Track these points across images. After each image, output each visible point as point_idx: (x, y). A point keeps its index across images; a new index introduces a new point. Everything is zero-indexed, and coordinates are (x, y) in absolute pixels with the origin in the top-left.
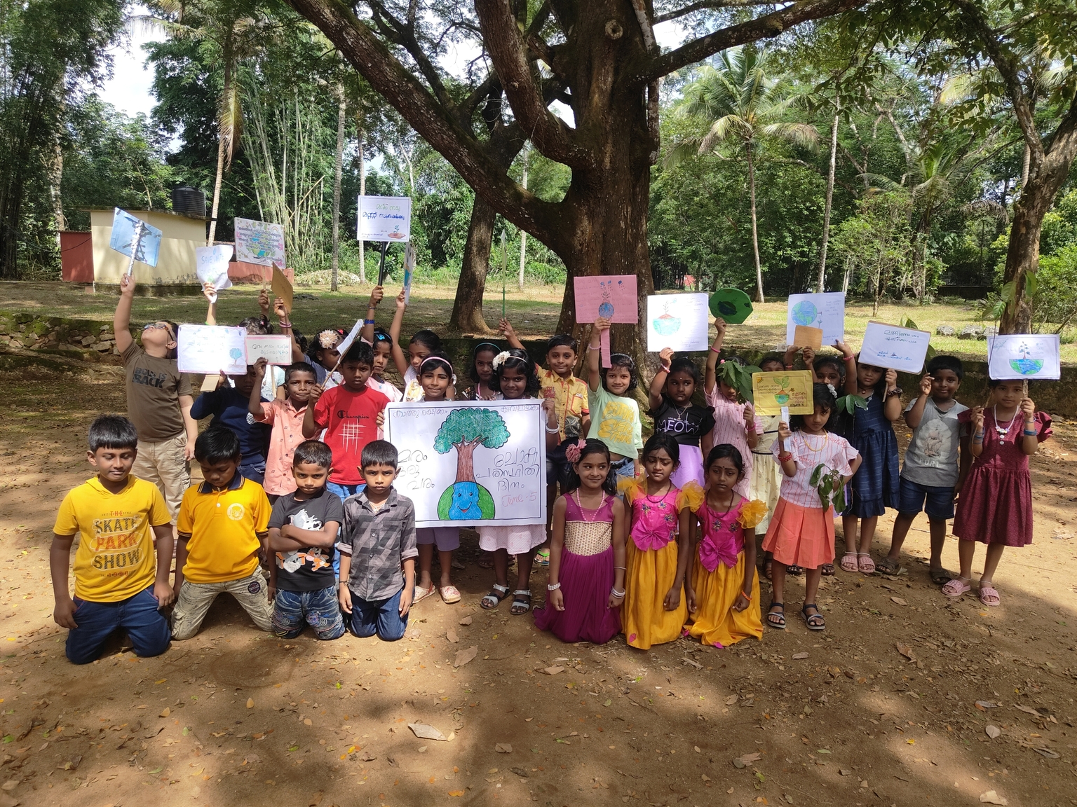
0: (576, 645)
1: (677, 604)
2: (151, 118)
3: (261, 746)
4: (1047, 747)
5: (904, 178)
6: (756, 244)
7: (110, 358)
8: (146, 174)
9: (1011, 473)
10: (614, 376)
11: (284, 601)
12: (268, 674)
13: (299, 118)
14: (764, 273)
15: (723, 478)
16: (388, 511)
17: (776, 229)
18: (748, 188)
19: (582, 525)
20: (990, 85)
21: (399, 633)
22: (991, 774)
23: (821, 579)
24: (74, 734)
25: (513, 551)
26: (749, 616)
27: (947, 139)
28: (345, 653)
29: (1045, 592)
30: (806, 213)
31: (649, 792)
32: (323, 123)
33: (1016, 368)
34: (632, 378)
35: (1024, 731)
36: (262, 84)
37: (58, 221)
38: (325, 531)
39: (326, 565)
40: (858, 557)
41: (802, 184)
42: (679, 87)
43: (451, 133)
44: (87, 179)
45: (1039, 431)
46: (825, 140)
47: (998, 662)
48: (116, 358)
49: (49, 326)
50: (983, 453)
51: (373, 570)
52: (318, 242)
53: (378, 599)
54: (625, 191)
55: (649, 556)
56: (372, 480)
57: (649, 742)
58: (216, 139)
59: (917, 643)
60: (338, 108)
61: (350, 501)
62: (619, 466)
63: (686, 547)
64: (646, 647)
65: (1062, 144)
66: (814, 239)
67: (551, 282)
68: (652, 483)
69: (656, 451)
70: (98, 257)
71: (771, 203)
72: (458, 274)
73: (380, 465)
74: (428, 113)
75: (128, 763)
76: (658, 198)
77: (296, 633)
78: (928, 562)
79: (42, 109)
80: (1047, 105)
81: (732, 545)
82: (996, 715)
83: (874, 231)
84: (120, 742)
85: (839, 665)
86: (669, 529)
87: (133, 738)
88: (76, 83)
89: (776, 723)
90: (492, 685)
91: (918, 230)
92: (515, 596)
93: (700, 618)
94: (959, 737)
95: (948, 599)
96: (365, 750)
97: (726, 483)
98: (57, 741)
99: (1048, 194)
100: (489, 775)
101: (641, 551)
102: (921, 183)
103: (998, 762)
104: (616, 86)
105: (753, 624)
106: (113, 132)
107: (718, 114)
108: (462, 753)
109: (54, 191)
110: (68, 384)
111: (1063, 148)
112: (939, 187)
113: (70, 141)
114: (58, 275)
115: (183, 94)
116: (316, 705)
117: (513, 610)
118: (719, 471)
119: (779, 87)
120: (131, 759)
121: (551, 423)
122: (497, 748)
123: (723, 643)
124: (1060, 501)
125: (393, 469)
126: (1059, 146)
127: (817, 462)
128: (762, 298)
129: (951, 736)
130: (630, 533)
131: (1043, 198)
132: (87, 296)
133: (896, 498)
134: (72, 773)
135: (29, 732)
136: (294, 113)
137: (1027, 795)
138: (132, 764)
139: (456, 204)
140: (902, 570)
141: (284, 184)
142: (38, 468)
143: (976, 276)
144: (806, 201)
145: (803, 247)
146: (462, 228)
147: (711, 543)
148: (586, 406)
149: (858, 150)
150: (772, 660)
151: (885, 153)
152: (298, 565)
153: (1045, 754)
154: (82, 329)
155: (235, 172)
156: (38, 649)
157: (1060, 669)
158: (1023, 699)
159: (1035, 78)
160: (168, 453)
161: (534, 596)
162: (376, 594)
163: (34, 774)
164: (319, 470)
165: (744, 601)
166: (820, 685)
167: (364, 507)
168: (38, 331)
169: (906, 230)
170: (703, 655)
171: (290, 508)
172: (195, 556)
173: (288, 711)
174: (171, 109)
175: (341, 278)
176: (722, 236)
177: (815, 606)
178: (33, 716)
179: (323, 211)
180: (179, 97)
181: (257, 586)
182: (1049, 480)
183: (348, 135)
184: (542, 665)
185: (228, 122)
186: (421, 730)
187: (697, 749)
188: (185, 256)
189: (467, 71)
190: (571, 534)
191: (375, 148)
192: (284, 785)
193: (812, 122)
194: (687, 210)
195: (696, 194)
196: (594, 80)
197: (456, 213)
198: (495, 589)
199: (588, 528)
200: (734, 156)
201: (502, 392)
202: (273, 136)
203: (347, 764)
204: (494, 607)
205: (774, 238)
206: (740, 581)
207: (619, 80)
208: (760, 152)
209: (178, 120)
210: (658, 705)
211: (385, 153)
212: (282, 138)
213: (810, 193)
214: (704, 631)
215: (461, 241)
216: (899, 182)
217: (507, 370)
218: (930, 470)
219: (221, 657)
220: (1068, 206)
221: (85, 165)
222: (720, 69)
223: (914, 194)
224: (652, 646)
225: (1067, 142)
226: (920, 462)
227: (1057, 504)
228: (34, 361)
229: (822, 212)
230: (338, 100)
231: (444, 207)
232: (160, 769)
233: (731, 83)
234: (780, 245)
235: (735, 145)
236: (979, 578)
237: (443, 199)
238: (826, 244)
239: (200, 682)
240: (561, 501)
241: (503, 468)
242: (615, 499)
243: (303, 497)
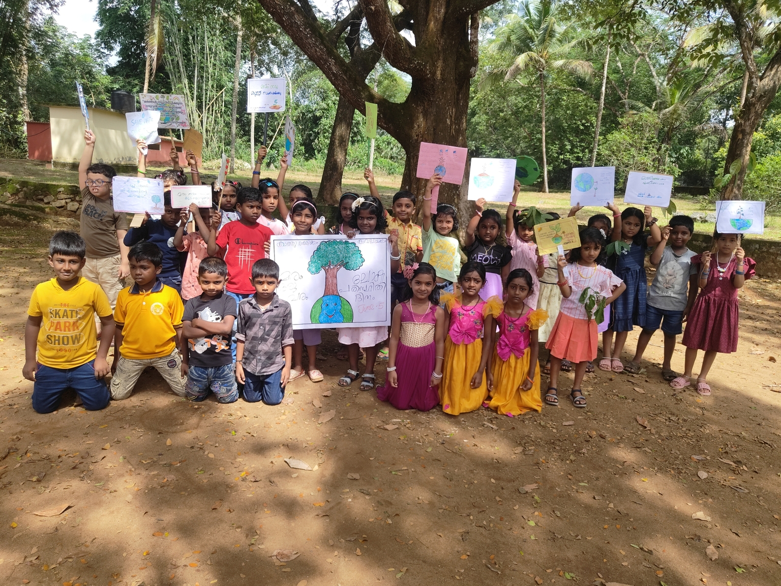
0: (407, 411)
1: (480, 383)
2: (95, 39)
3: (177, 469)
4: (740, 485)
5: (654, 104)
6: (544, 150)
7: (65, 212)
8: (91, 82)
9: (725, 300)
10: (441, 221)
11: (195, 373)
12: (182, 424)
13: (207, 43)
14: (549, 172)
15: (517, 293)
16: (272, 310)
17: (560, 139)
18: (540, 108)
19: (413, 324)
20: (723, 28)
21: (278, 400)
22: (700, 502)
23: (585, 376)
24: (39, 459)
25: (363, 345)
26: (532, 395)
27: (687, 76)
28: (238, 412)
29: (743, 388)
30: (582, 127)
31: (458, 507)
32: (225, 48)
33: (734, 225)
34: (454, 223)
35: (725, 475)
36: (179, 16)
37: (24, 115)
38: (224, 322)
39: (226, 348)
40: (612, 361)
41: (580, 106)
42: (492, 30)
43: (322, 47)
44: (47, 83)
45: (746, 271)
46: (598, 74)
47: (708, 431)
48: (69, 213)
49: (18, 187)
50: (707, 286)
51: (261, 353)
52: (220, 137)
53: (265, 374)
54: (451, 96)
55: (461, 349)
56: (260, 288)
57: (458, 475)
58: (144, 57)
59: (652, 418)
60: (236, 36)
61: (243, 303)
62: (443, 287)
63: (488, 343)
64: (456, 413)
65: (773, 72)
66: (587, 148)
67: (393, 173)
68: (467, 297)
69: (470, 273)
70: (55, 142)
71: (556, 120)
72: (323, 165)
73: (266, 277)
74: (305, 30)
75: (79, 479)
76: (474, 114)
77: (203, 398)
78: (662, 366)
79: (12, 27)
80: (761, 54)
81: (521, 342)
82: (705, 465)
83: (631, 142)
84: (74, 465)
85: (596, 430)
86: (476, 330)
87: (82, 463)
88: (37, 8)
89: (550, 465)
90: (346, 435)
91: (662, 143)
92: (363, 378)
93: (496, 395)
94: (679, 477)
95: (674, 390)
96: (253, 475)
97: (519, 296)
98: (27, 463)
99: (760, 110)
100: (343, 493)
101: (456, 345)
102: (666, 108)
103: (706, 494)
104: (447, 16)
105: (535, 400)
106: (66, 48)
107: (520, 51)
108: (323, 479)
109: (22, 91)
110: (34, 230)
111: (773, 76)
112: (679, 112)
113: (33, 54)
114: (25, 155)
115: (120, 21)
116: (217, 445)
117: (362, 387)
118: (515, 287)
119: (566, 32)
120: (82, 476)
121: (395, 253)
122: (349, 476)
123: (513, 413)
124: (755, 330)
125: (275, 280)
126: (770, 74)
127: (586, 286)
128: (547, 190)
129: (673, 477)
130: (448, 333)
131: (756, 112)
132: (47, 170)
133: (642, 319)
134: (38, 484)
135: (6, 456)
136: (203, 39)
137: (725, 515)
138: (82, 479)
139: (323, 113)
140: (642, 370)
141: (195, 93)
142: (11, 285)
143: (701, 180)
144: (582, 119)
145: (578, 153)
146: (328, 131)
147: (506, 340)
148: (421, 245)
149: (622, 82)
150: (548, 426)
151: (642, 85)
152: (205, 348)
153: (738, 490)
154: (44, 190)
155: (159, 83)
156: (13, 403)
157: (751, 437)
158: (724, 455)
159: (754, 32)
160: (106, 267)
161: (377, 379)
162: (264, 370)
163: (10, 483)
164: (218, 278)
165: (529, 383)
166: (582, 442)
167: (254, 308)
168: (11, 190)
169: (654, 142)
170: (498, 421)
171: (198, 306)
172: (129, 339)
173: (196, 448)
174: (110, 33)
175: (237, 165)
176: (519, 144)
177: (580, 391)
178: (9, 446)
179: (224, 115)
180: (116, 24)
181: (174, 363)
182: (748, 316)
183: (244, 58)
184: (382, 424)
185: (153, 42)
186: (294, 463)
187: (493, 480)
188: (120, 143)
189: (334, 9)
190: (405, 331)
191: (264, 68)
192: (194, 495)
193: (589, 60)
194: (495, 123)
195: (502, 111)
196: (431, 11)
197: (323, 119)
198: (349, 373)
199: (417, 327)
200: (531, 83)
201: (359, 229)
202: (187, 56)
203: (239, 484)
204: (348, 385)
205: (557, 146)
206: (526, 369)
207: (450, 11)
208: (550, 82)
209: (116, 41)
210: (465, 452)
211: (271, 72)
212: (194, 57)
213: (586, 113)
214: (500, 404)
215: (326, 140)
216: (651, 107)
217: (362, 211)
218: (667, 298)
219: (148, 412)
220: (771, 127)
221: (45, 73)
222: (523, 17)
223: (661, 117)
224: (461, 414)
225: (777, 71)
226: (660, 292)
227: (753, 332)
228: (7, 212)
229: (593, 128)
230: (236, 29)
231: (314, 114)
232: (101, 483)
233: (531, 28)
234: (562, 150)
235: (532, 75)
236: (696, 377)
237: (314, 109)
238: (596, 150)
239: (132, 428)
240: (399, 307)
241: (359, 285)
242: (438, 307)
243: (206, 298)
